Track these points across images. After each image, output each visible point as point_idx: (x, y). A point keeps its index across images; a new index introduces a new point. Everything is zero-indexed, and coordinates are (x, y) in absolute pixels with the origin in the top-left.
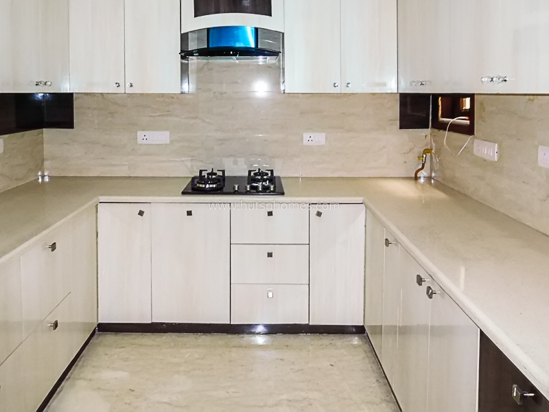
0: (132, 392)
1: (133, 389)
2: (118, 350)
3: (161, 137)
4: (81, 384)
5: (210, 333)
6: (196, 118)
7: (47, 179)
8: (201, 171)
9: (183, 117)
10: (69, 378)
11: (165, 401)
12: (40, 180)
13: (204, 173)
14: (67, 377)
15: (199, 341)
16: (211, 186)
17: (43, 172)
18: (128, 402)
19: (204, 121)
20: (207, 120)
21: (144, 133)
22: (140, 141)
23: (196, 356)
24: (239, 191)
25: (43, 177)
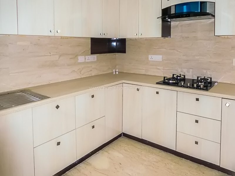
0: (120, 165)
1: (121, 163)
2: (126, 146)
3: (158, 58)
4: (106, 153)
5: (167, 152)
6: (174, 49)
7: (117, 73)
8: (173, 75)
9: (168, 49)
10: (103, 150)
11: (130, 174)
12: (114, 73)
13: (175, 76)
14: (103, 149)
15: (160, 154)
16: (172, 82)
17: (116, 70)
18: (116, 168)
19: (178, 51)
20: (179, 51)
21: (152, 56)
22: (150, 59)
23: (155, 160)
24: (184, 86)
25: (116, 72)
